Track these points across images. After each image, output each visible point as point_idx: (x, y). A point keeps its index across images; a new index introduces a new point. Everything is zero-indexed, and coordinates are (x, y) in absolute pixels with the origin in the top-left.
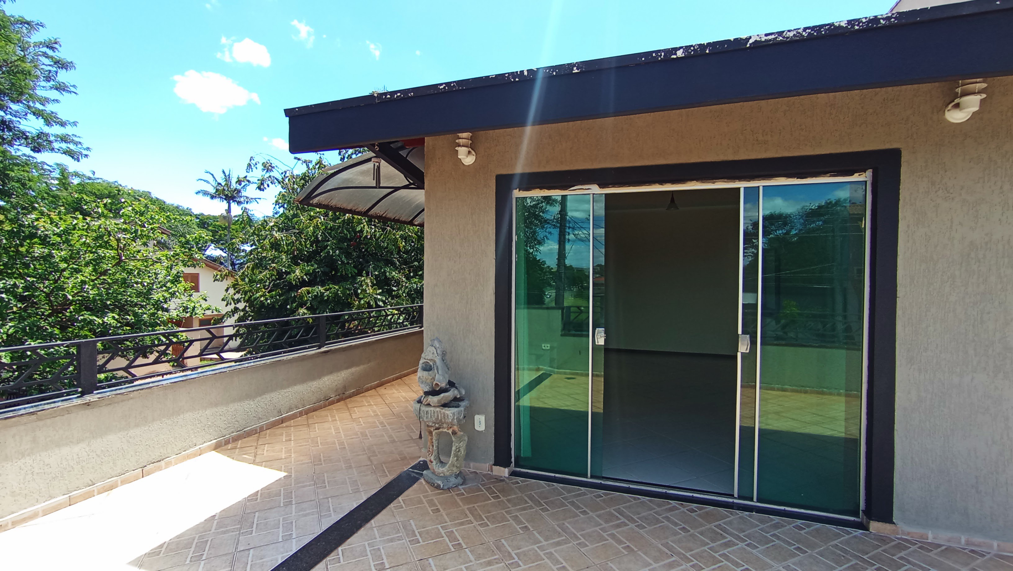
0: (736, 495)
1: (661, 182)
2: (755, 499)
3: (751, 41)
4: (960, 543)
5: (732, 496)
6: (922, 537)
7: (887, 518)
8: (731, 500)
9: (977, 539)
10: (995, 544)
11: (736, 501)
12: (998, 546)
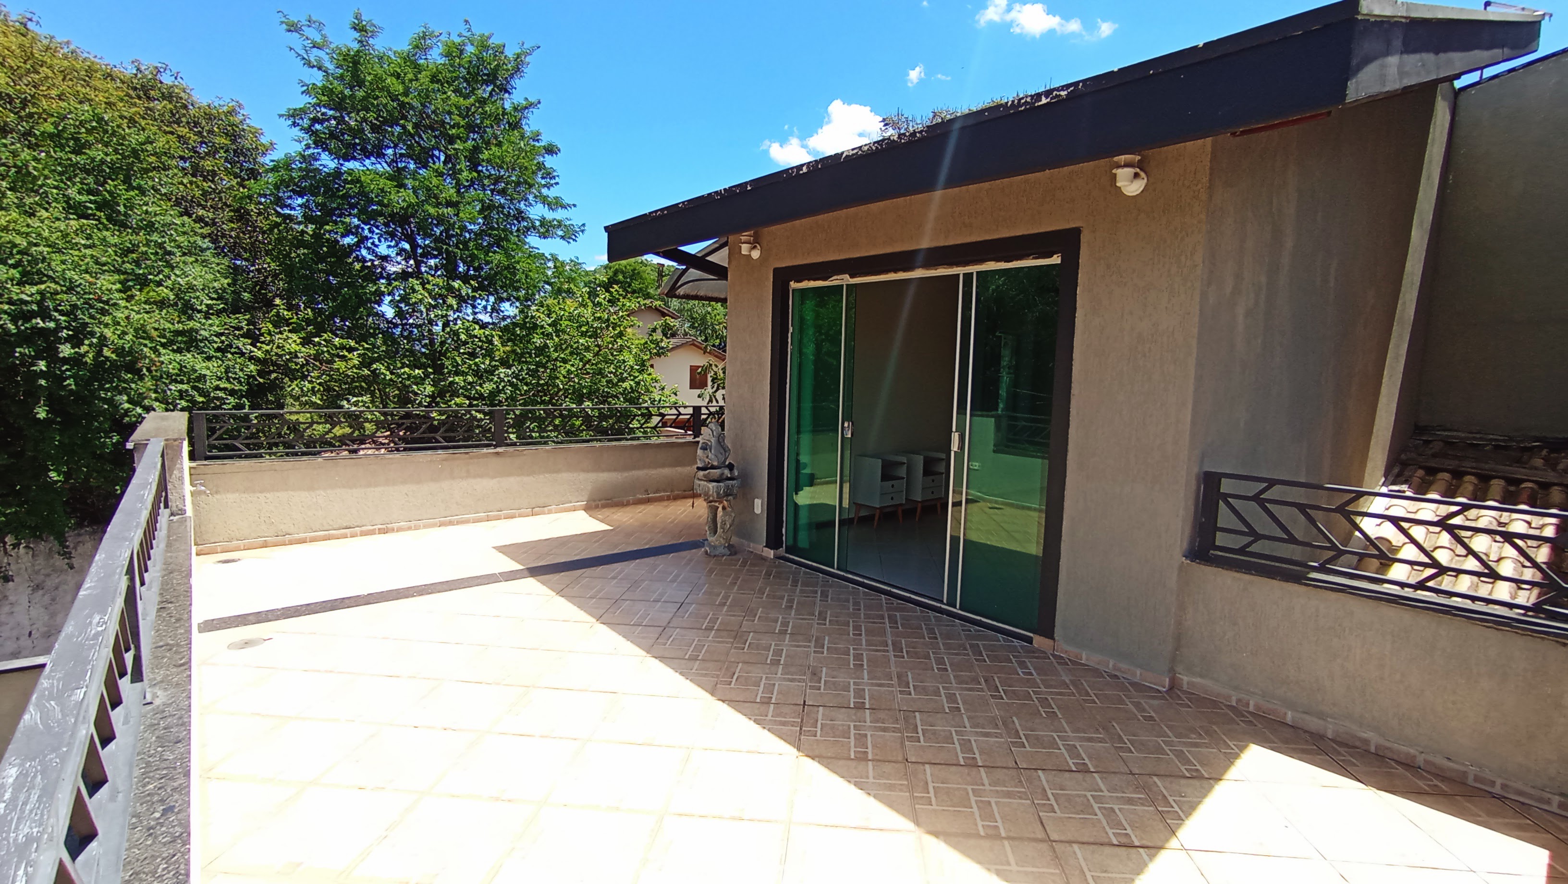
0: (945, 601)
1: (896, 271)
2: (958, 606)
3: (844, 156)
4: (1108, 667)
5: (941, 602)
6: (1076, 657)
7: (1049, 633)
8: (939, 605)
9: (1123, 666)
10: (1138, 673)
11: (943, 606)
12: (1141, 675)
